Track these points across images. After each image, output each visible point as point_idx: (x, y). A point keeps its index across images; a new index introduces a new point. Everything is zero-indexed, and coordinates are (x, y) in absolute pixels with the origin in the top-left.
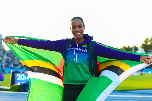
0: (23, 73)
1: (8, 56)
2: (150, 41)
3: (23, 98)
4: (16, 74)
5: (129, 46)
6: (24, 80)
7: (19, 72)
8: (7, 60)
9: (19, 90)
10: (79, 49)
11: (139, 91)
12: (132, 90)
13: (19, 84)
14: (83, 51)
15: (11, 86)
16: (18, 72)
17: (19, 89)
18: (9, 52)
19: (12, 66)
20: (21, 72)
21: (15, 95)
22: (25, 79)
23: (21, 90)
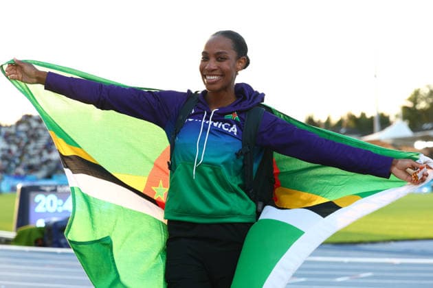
0: (54, 191)
1: (9, 142)
2: (425, 99)
3: (53, 266)
4: (32, 194)
5: (364, 112)
6: (56, 212)
7: (43, 188)
8: (6, 153)
9: (40, 242)
10: (215, 124)
11: (393, 246)
12: (373, 242)
13: (41, 223)
14: (227, 129)
15: (16, 231)
16: (38, 189)
17: (42, 239)
18: (13, 130)
19: (21, 171)
20: (48, 189)
21: (29, 255)
22: (60, 210)
23: (48, 242)
